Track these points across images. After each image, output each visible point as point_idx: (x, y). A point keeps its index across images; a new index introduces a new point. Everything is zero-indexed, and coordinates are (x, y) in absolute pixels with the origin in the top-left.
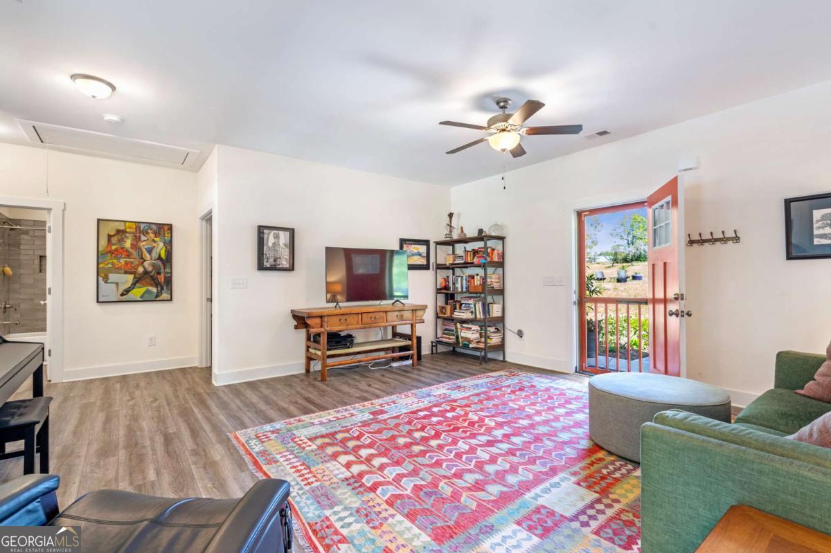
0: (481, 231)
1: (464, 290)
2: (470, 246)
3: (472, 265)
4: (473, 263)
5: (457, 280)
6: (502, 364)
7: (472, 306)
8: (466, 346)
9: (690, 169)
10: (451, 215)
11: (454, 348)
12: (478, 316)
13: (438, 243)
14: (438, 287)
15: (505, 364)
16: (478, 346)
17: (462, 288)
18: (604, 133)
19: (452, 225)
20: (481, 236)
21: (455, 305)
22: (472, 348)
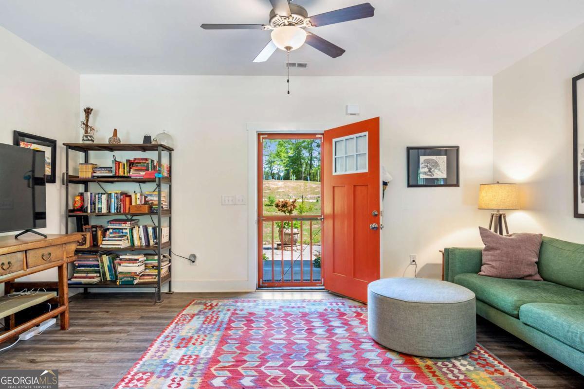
0: (147, 139)
1: (113, 211)
2: (124, 156)
3: (126, 179)
4: (129, 177)
5: (100, 199)
6: (168, 296)
7: (128, 231)
8: (129, 284)
9: (355, 114)
10: (88, 111)
11: (86, 289)
12: (137, 243)
13: (70, 147)
14: (71, 207)
15: (172, 296)
16: (142, 281)
17: (109, 208)
18: (304, 65)
19: (89, 124)
20: (148, 145)
21: (96, 231)
22: (136, 284)
